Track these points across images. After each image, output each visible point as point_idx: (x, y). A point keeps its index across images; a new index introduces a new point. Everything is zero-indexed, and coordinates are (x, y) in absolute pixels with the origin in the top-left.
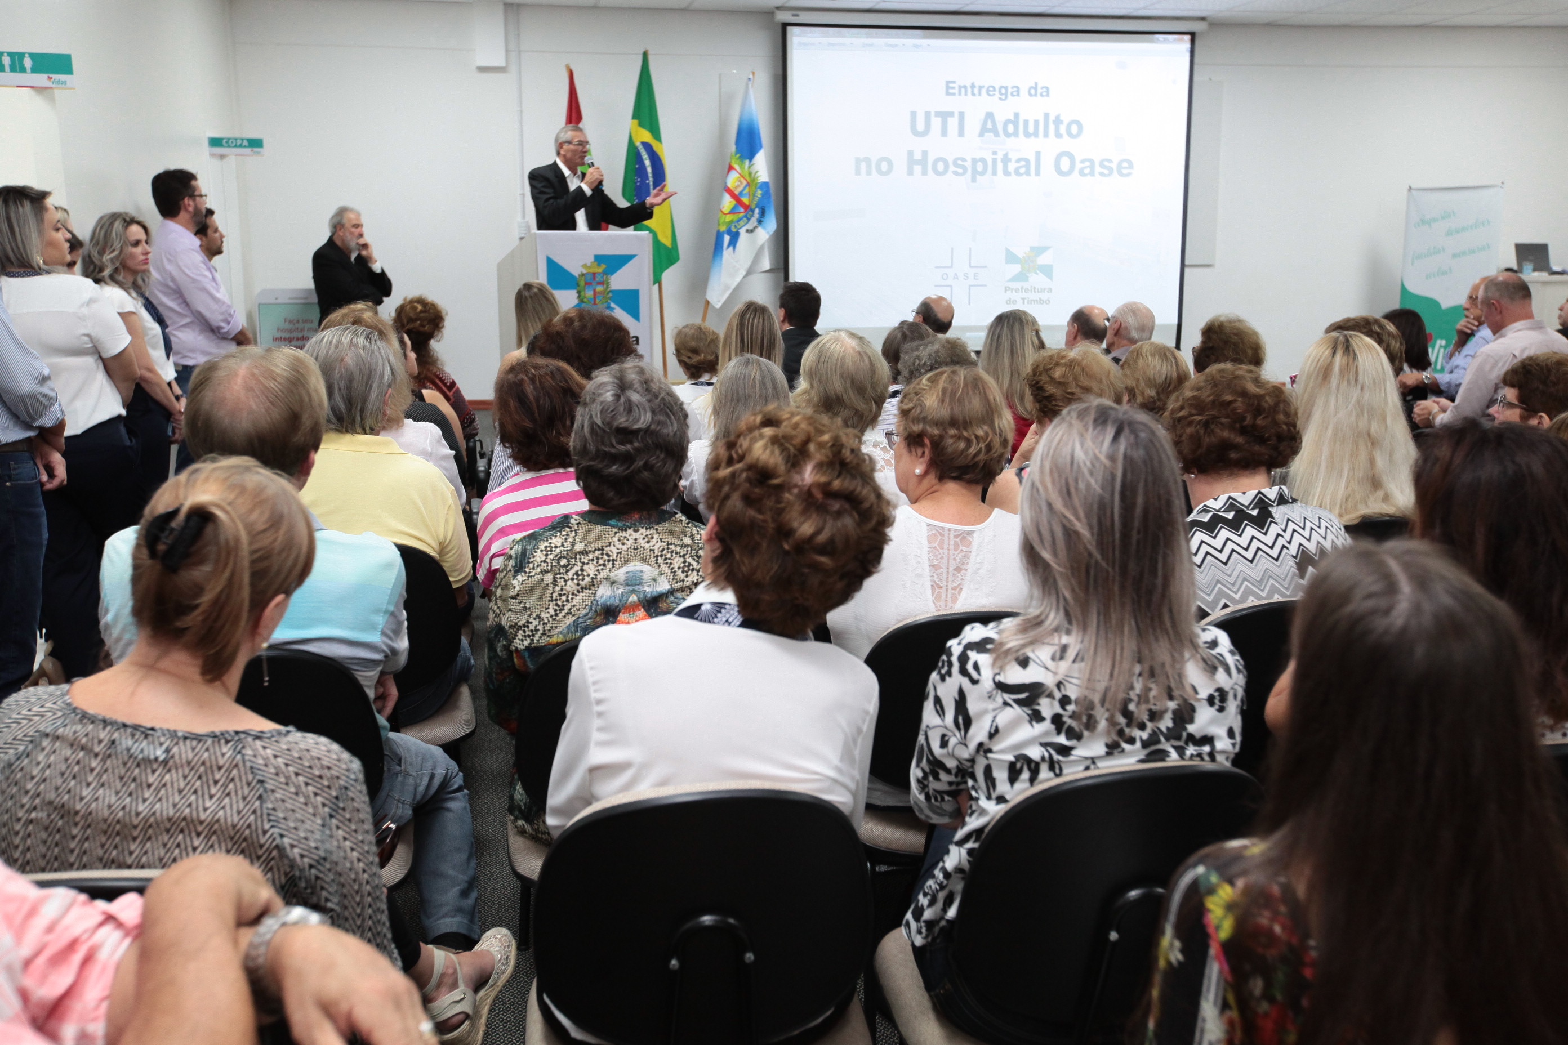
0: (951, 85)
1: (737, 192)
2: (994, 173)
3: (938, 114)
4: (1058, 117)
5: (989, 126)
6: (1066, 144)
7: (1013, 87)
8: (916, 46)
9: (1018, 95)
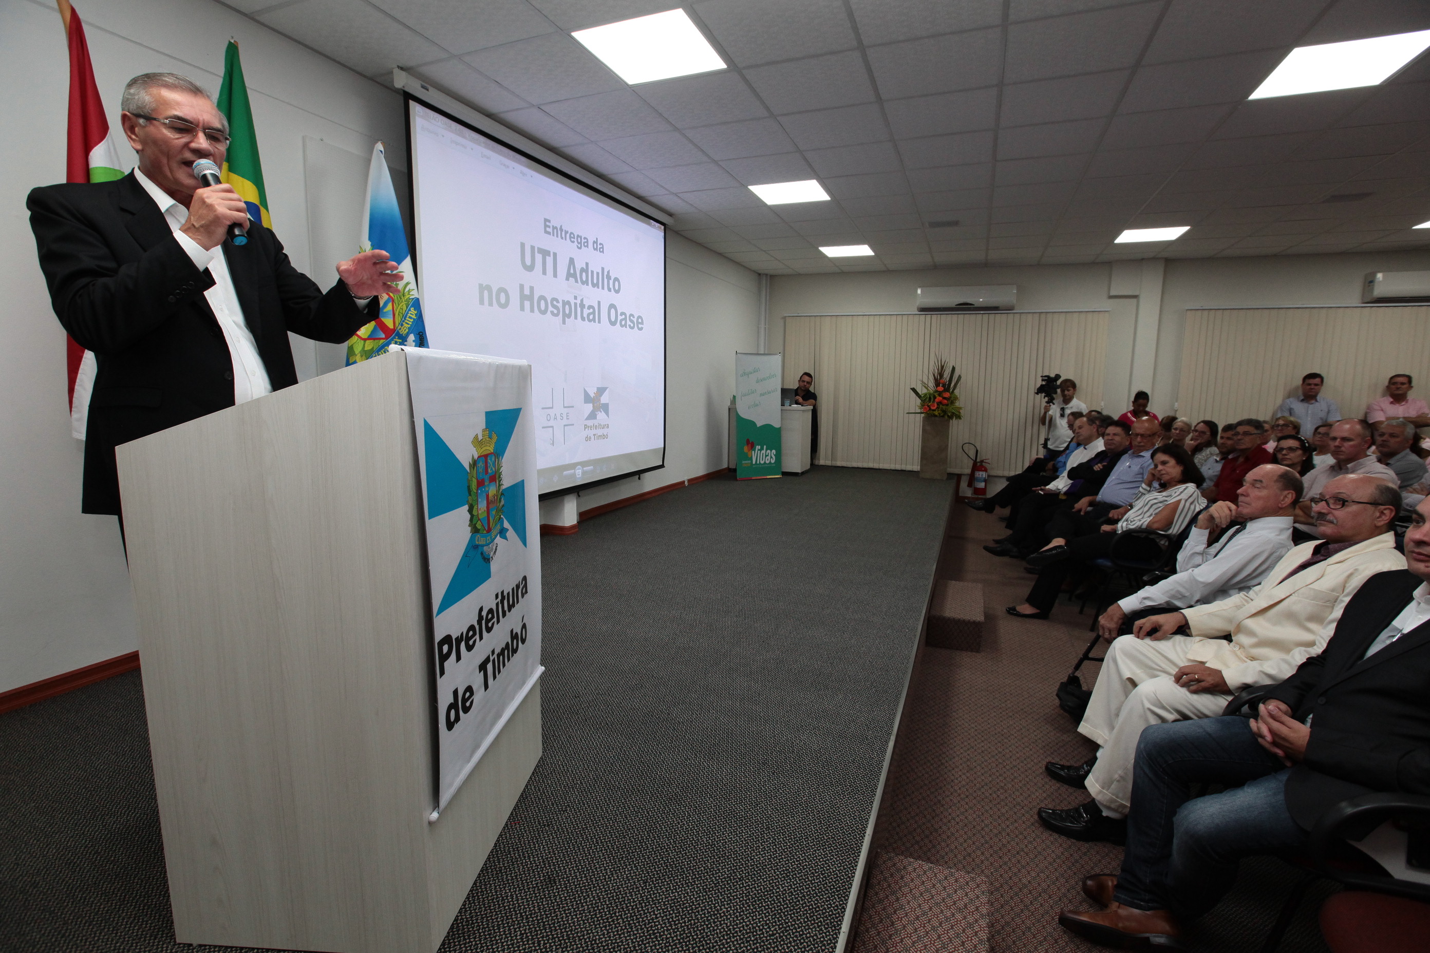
0: (547, 223)
2: (576, 317)
3: (541, 251)
4: (608, 272)
5: (572, 271)
6: (612, 297)
7: (584, 238)
8: (524, 174)
9: (587, 246)
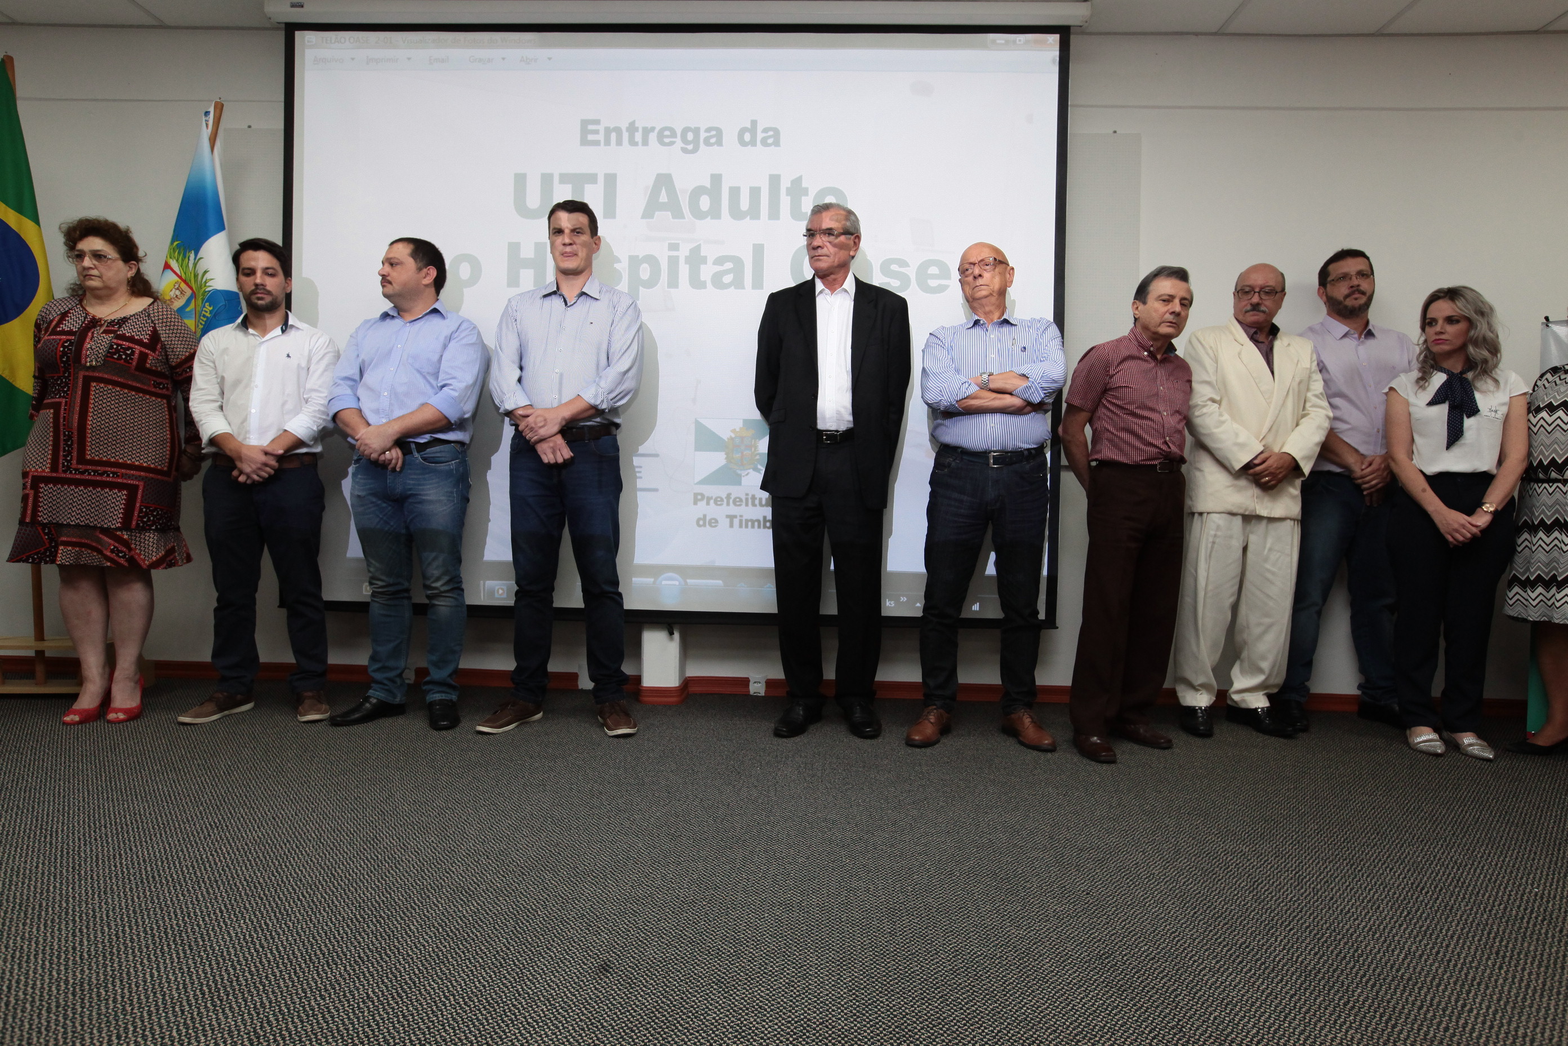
0: (591, 127)
2: (673, 283)
3: (565, 178)
4: (797, 182)
5: (663, 198)
7: (708, 130)
8: (527, 61)
9: (719, 143)
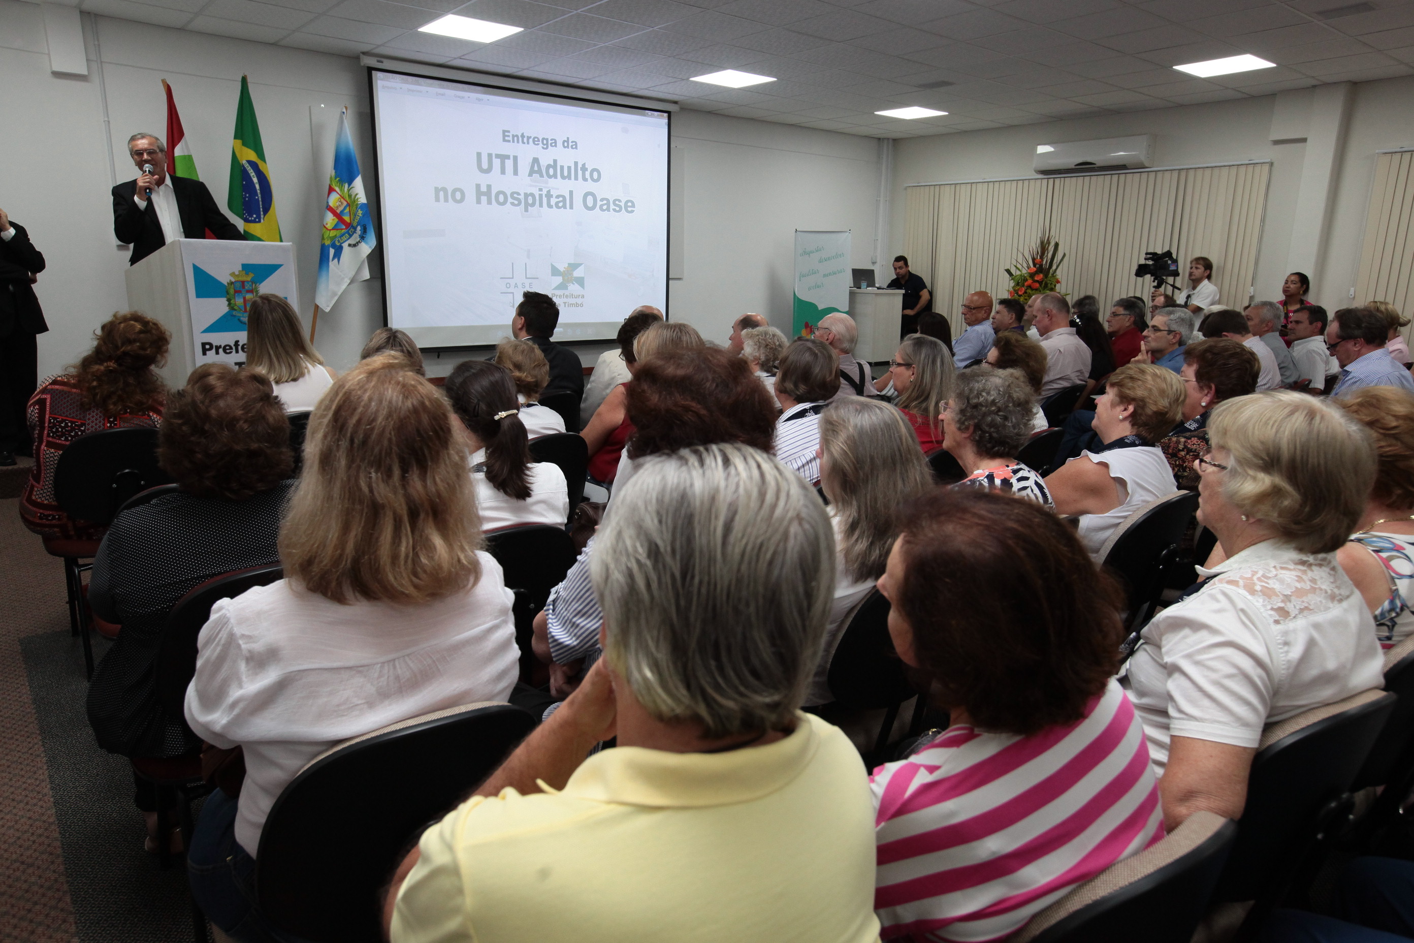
0: (506, 134)
1: (338, 211)
2: (541, 205)
3: (498, 156)
4: (584, 165)
5: (536, 168)
6: (590, 186)
7: (552, 140)
8: (479, 100)
9: (556, 146)
